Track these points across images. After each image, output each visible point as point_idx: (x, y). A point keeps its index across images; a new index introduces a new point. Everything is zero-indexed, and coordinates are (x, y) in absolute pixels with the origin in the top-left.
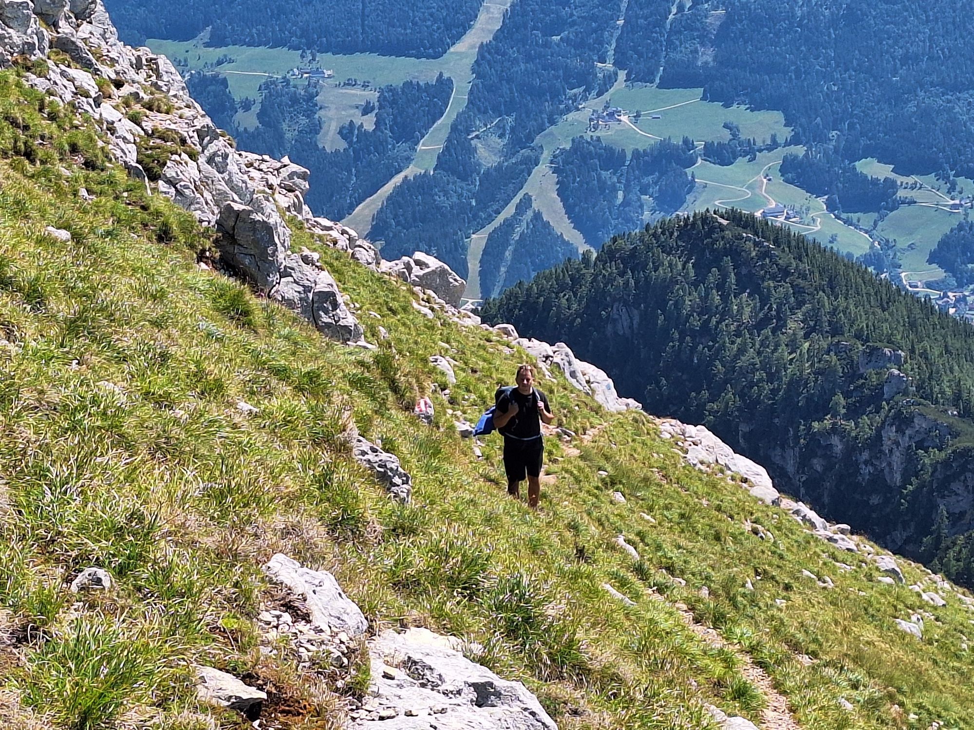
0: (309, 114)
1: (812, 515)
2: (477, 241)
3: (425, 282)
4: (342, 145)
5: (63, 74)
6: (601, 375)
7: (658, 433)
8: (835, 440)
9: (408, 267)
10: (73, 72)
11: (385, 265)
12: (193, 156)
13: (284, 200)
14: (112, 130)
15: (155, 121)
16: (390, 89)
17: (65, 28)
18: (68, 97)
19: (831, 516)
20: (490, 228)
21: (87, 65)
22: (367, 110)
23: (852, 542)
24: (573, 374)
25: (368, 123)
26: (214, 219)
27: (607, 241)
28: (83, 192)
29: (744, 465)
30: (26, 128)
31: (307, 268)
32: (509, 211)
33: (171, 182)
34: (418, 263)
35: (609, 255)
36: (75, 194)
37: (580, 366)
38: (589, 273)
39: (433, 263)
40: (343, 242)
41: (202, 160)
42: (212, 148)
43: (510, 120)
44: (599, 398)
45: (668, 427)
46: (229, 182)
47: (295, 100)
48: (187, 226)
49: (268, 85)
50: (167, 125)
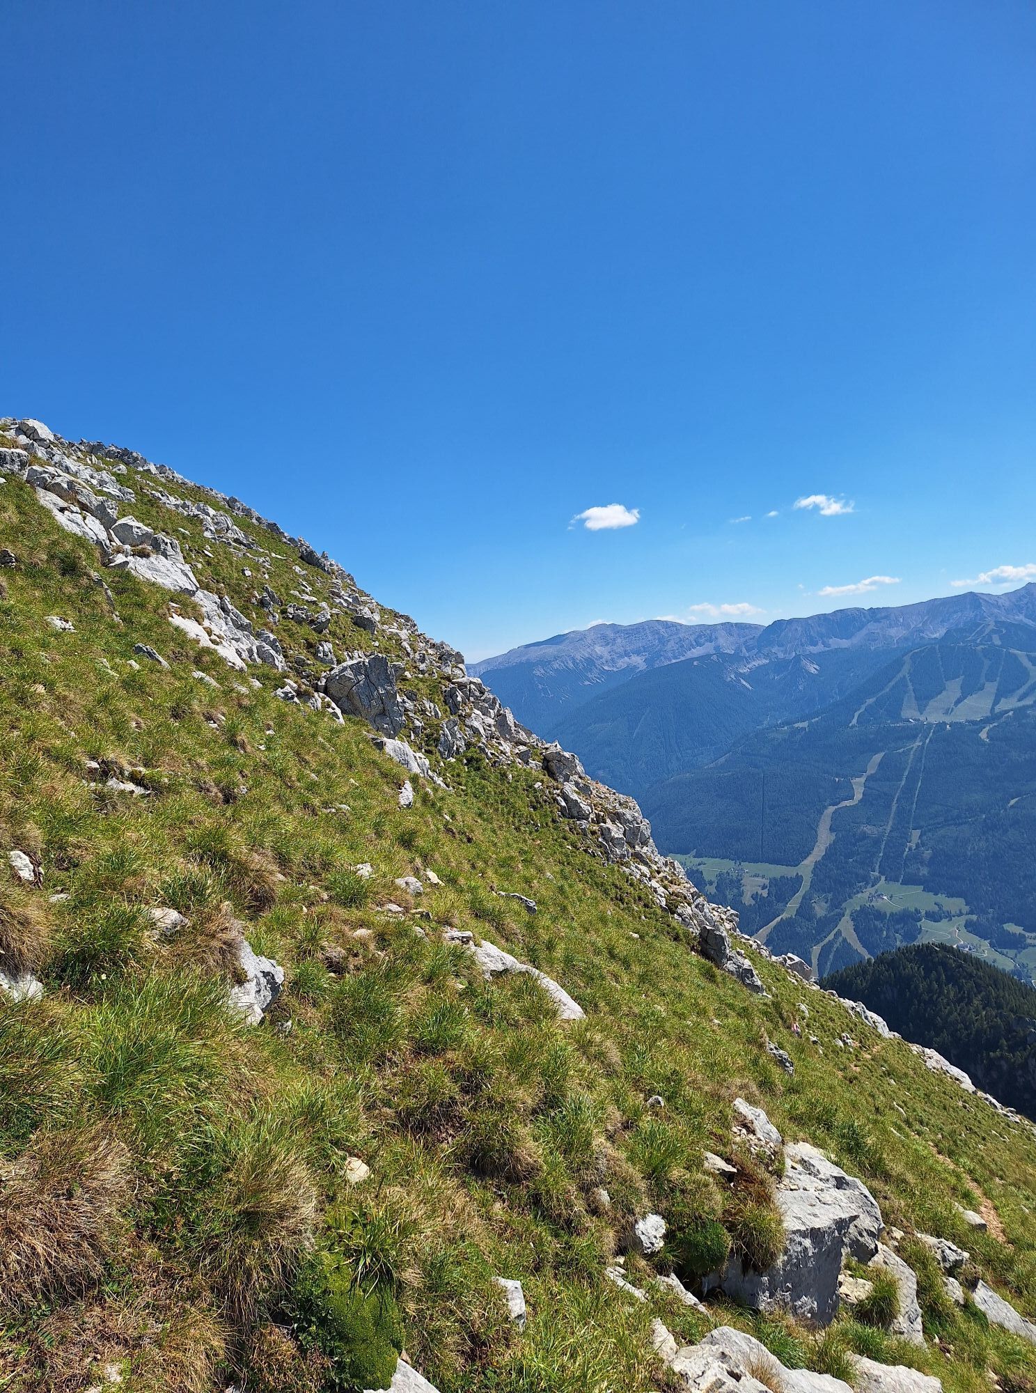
0: (738, 888)
1: (994, 1101)
2: (816, 950)
3: (793, 967)
4: (753, 902)
5: (636, 867)
6: (880, 1019)
7: (911, 1051)
8: (1003, 1063)
9: (785, 959)
10: (640, 866)
11: (774, 958)
12: (689, 904)
13: (728, 926)
14: (656, 892)
15: (673, 888)
16: (775, 879)
17: (638, 848)
18: (638, 877)
19: (1005, 1103)
20: (822, 944)
21: (646, 864)
22: (764, 888)
23: (1017, 1118)
24: (866, 1018)
25: (765, 893)
26: (698, 932)
27: (879, 954)
28: (643, 917)
29: (955, 1071)
30: (621, 889)
31: (739, 957)
32: (831, 937)
33: (679, 915)
34: (789, 958)
35: (880, 961)
36: (640, 918)
37: (869, 1014)
38: (871, 969)
39: (797, 959)
40: (755, 946)
41: (693, 906)
42: (698, 901)
43: (830, 896)
44: (880, 1031)
45: (915, 1048)
46: (705, 916)
47: (732, 881)
48: (687, 935)
49: (720, 875)
50: (678, 890)
